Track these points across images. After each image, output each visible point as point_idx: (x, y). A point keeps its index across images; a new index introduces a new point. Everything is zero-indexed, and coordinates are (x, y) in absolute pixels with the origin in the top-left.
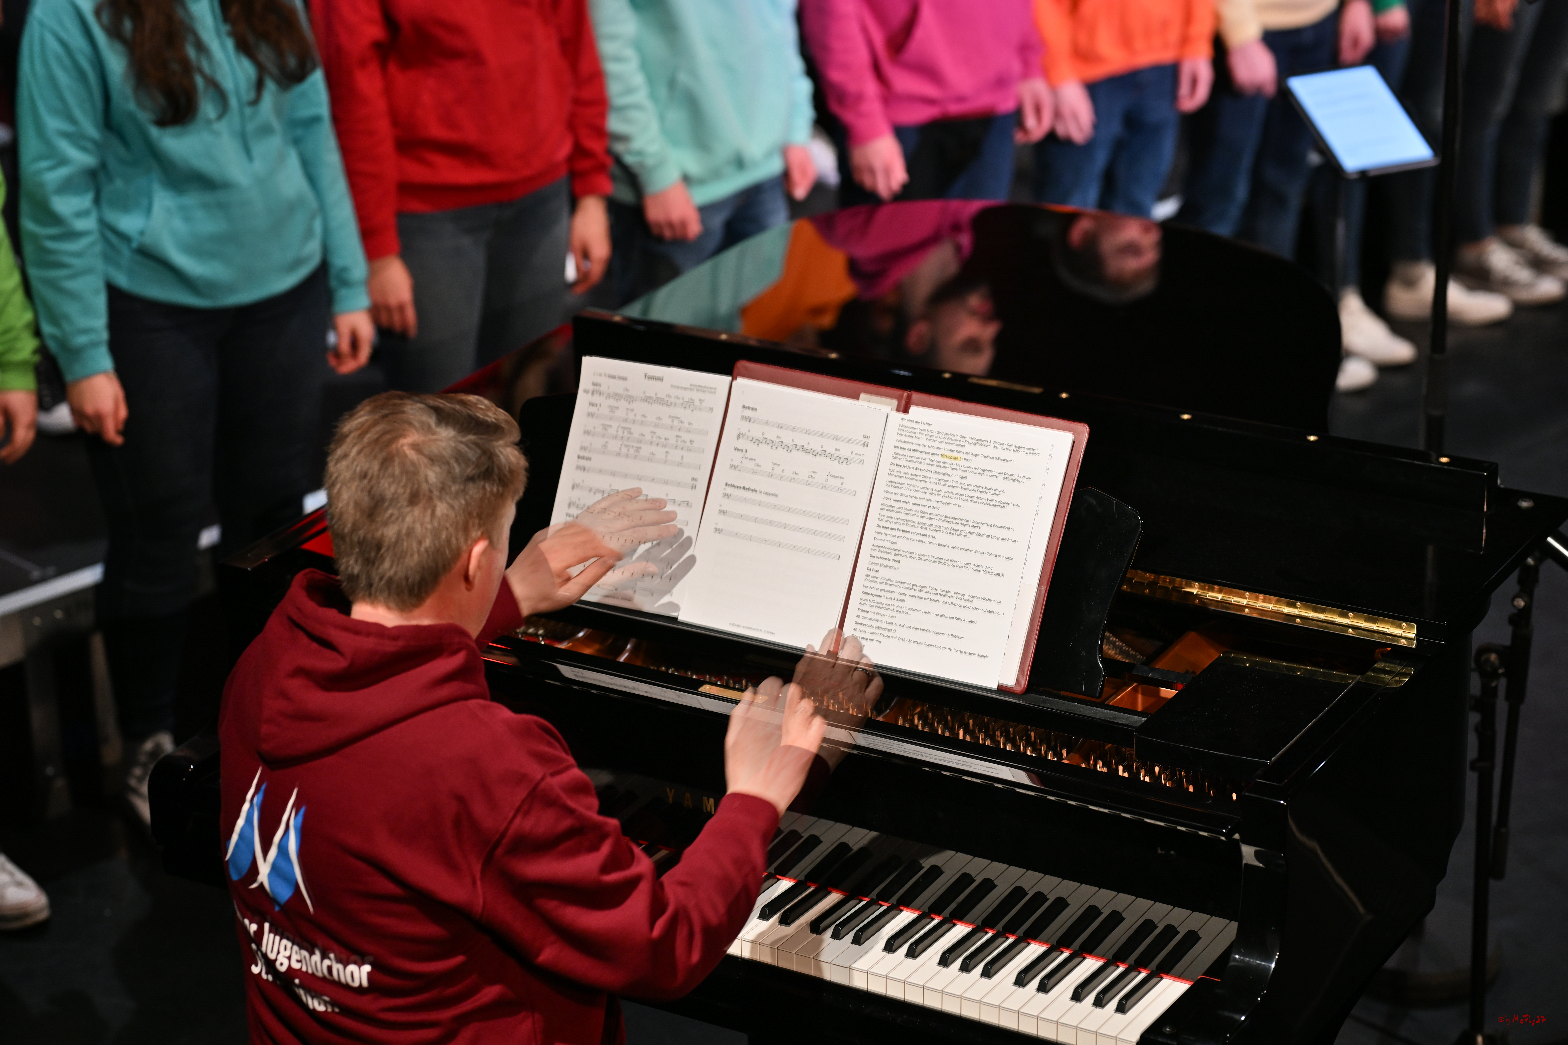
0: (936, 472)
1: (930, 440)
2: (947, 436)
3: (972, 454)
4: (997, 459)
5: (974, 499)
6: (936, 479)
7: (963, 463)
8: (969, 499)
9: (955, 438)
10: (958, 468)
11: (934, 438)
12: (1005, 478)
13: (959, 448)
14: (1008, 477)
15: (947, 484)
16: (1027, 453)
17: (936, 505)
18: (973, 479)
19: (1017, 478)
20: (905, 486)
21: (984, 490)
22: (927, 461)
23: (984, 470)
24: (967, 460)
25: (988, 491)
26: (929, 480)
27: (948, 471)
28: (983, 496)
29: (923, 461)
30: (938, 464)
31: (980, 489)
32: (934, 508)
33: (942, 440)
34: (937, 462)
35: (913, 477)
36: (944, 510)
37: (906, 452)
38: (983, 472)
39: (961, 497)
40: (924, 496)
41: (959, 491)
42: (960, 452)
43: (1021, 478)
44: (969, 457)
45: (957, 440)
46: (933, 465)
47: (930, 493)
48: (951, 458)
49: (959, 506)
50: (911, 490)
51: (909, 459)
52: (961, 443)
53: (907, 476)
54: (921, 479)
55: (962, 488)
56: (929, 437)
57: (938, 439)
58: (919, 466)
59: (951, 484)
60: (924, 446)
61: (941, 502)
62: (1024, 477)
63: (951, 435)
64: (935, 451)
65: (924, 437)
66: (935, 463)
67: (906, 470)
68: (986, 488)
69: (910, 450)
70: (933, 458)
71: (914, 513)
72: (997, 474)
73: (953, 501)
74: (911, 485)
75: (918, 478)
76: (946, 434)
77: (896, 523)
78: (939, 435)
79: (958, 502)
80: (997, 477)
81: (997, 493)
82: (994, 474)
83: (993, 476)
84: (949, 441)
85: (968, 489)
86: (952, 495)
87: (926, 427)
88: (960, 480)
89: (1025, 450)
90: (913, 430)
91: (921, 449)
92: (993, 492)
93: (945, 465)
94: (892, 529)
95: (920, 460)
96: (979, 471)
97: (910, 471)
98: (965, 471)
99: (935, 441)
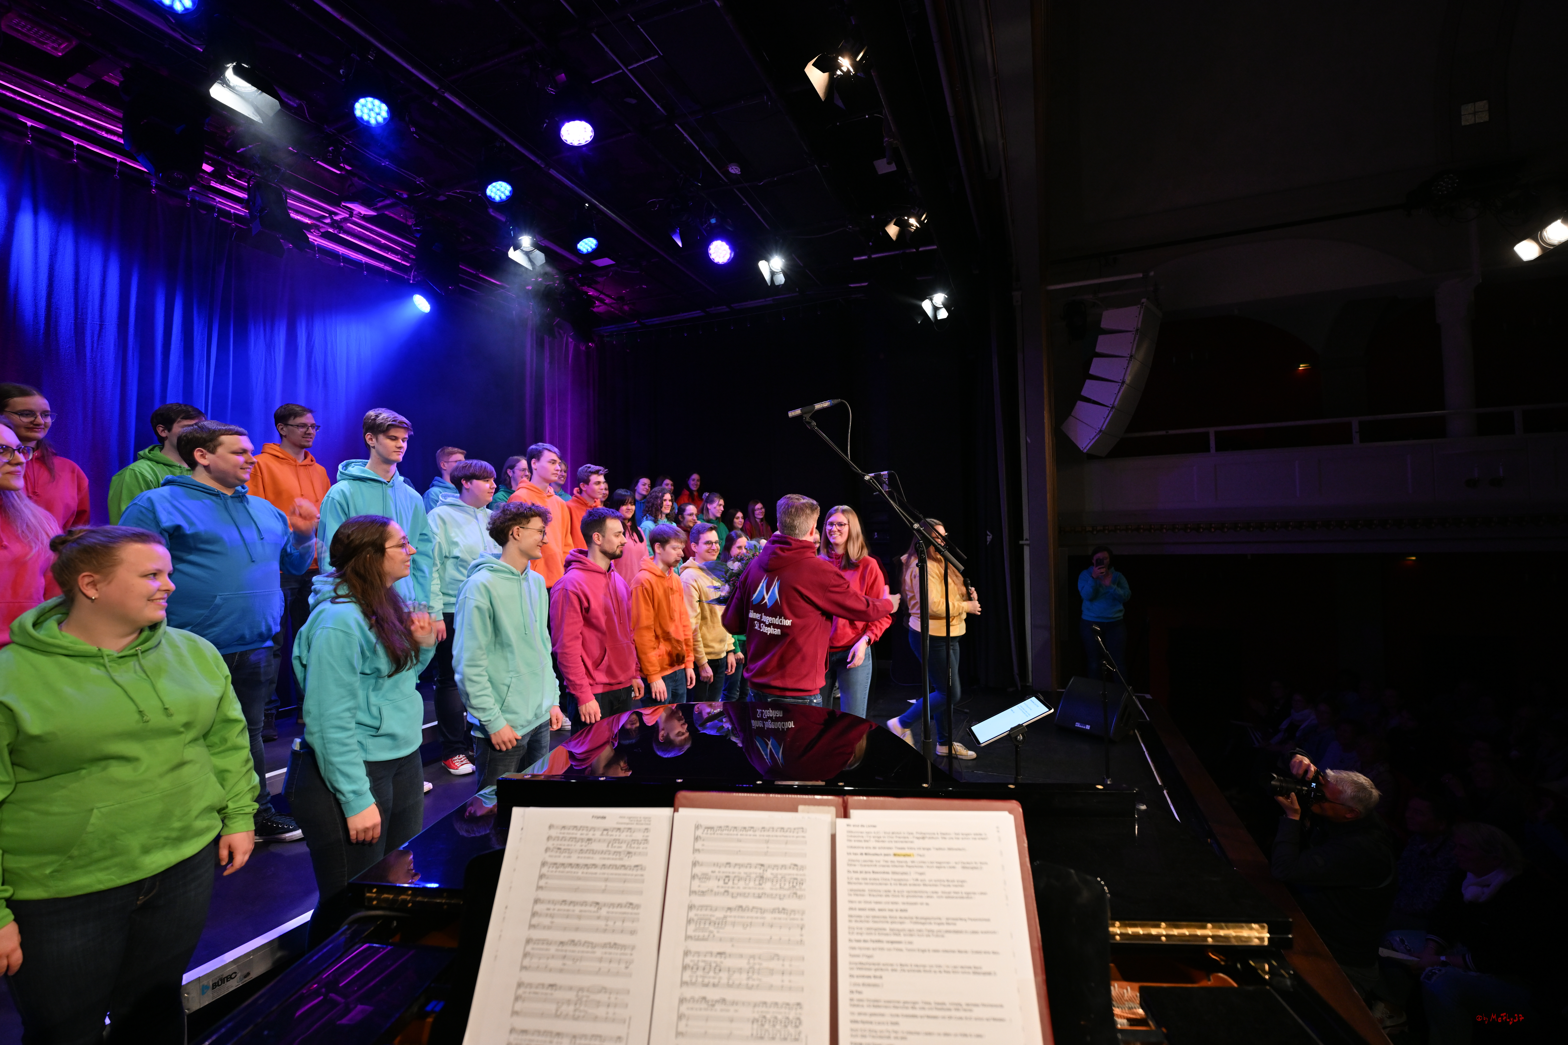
0: (894, 873)
1: (878, 841)
2: (894, 835)
3: (924, 849)
4: (950, 849)
5: (940, 894)
6: (895, 880)
7: (917, 859)
8: (935, 895)
9: (902, 835)
10: (913, 864)
11: (882, 839)
12: (964, 868)
13: (909, 845)
14: (966, 866)
15: (908, 883)
16: (975, 839)
17: (903, 907)
18: (932, 874)
19: (974, 865)
20: (867, 893)
21: (946, 883)
22: (882, 863)
23: (940, 863)
24: (920, 856)
25: (951, 884)
26: (888, 882)
27: (905, 870)
28: (947, 889)
29: (878, 864)
30: (893, 864)
31: (943, 883)
32: (901, 910)
33: (891, 839)
34: (892, 862)
35: (872, 881)
36: (913, 911)
37: (859, 857)
38: (940, 865)
39: (926, 895)
40: (887, 899)
41: (922, 888)
42: (911, 848)
43: (979, 865)
44: (921, 852)
45: (905, 838)
46: (888, 866)
47: (893, 896)
48: (904, 856)
49: (927, 904)
50: (873, 896)
51: (864, 863)
52: (910, 840)
53: (866, 881)
54: (880, 882)
55: (925, 885)
56: (877, 839)
57: (887, 839)
58: (875, 869)
59: (912, 882)
60: (874, 848)
61: (908, 903)
62: (981, 863)
63: (898, 833)
64: (887, 851)
65: (872, 839)
66: (890, 864)
67: (863, 876)
68: (948, 881)
69: (862, 854)
70: (887, 858)
71: (882, 919)
72: (954, 865)
73: (919, 900)
74: (872, 891)
75: (877, 882)
76: (893, 833)
77: (868, 934)
78: (886, 835)
79: (925, 900)
80: (954, 867)
81: (960, 884)
82: (951, 865)
83: (950, 867)
84: (897, 839)
85: (930, 885)
86: (916, 894)
87: (872, 830)
88: (920, 877)
89: (973, 836)
90: (860, 835)
91: (872, 851)
92: (956, 883)
93: (901, 864)
94: (865, 941)
95: (874, 863)
96: (935, 865)
97: (868, 876)
98: (921, 867)
99: (883, 842)
